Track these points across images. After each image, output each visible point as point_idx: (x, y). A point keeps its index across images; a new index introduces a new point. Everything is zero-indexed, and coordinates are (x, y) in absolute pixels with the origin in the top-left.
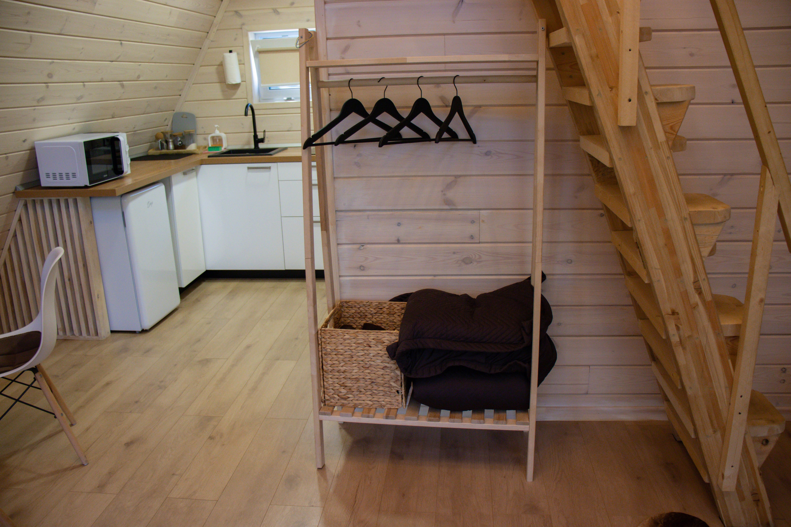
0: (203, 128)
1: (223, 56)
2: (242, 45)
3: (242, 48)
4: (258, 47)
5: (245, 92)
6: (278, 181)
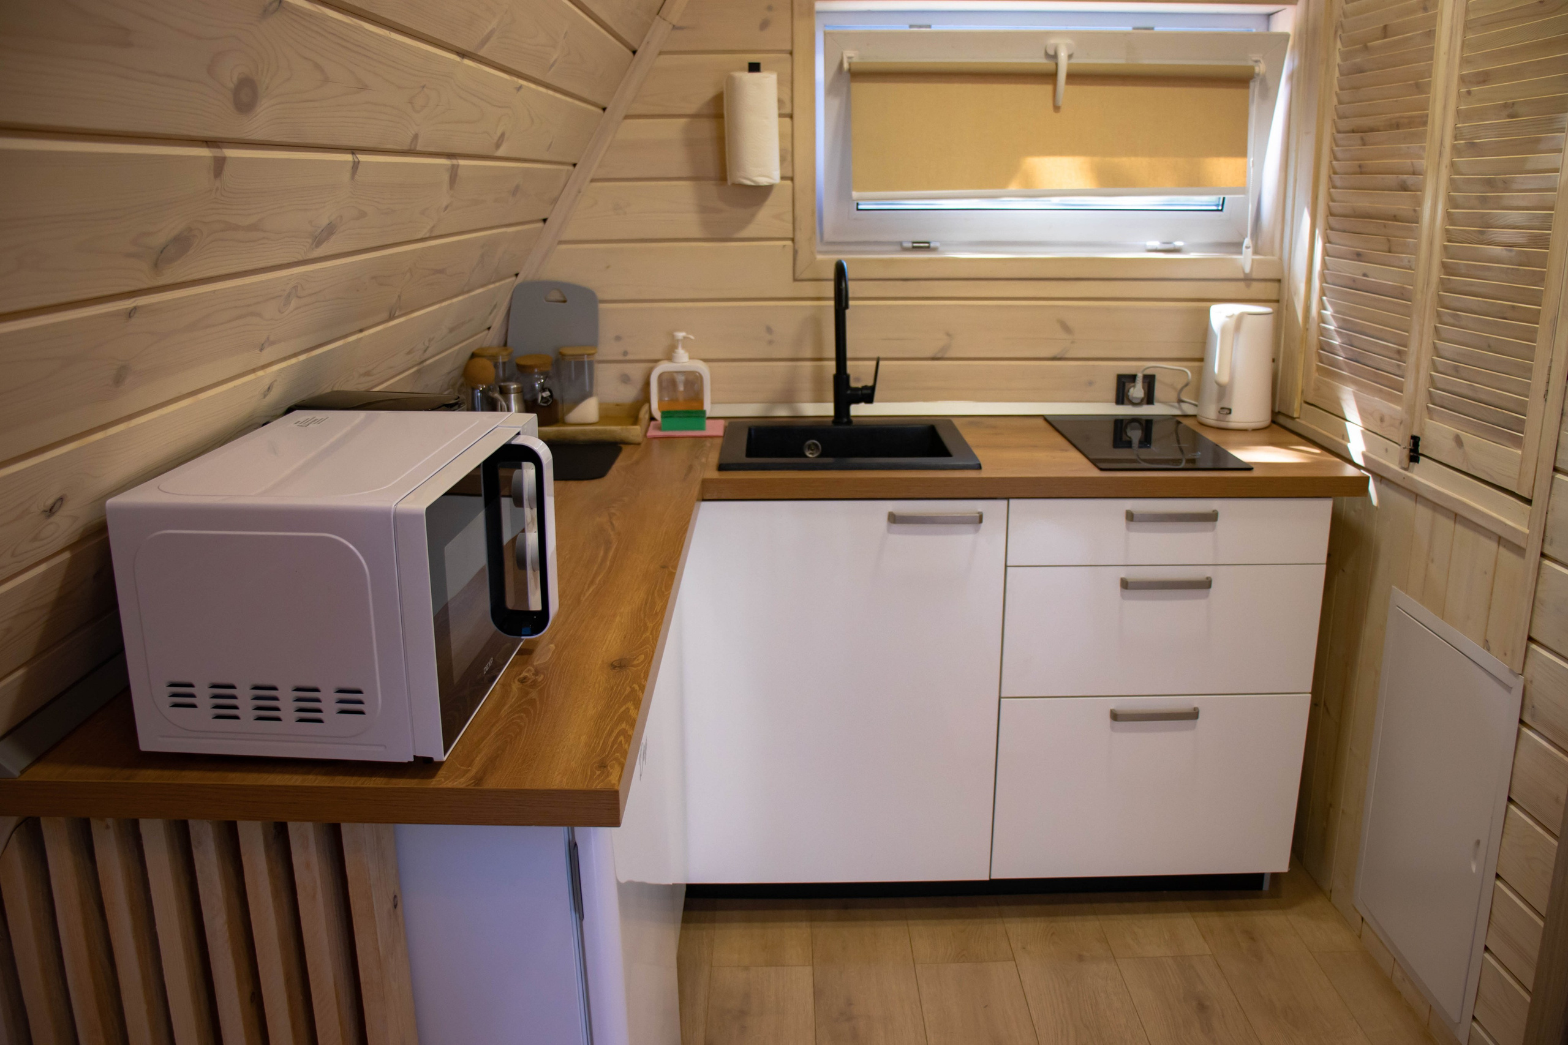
0: (618, 338)
1: (731, 82)
2: (789, 47)
3: (788, 56)
4: (849, 58)
5: (789, 217)
6: (1006, 566)
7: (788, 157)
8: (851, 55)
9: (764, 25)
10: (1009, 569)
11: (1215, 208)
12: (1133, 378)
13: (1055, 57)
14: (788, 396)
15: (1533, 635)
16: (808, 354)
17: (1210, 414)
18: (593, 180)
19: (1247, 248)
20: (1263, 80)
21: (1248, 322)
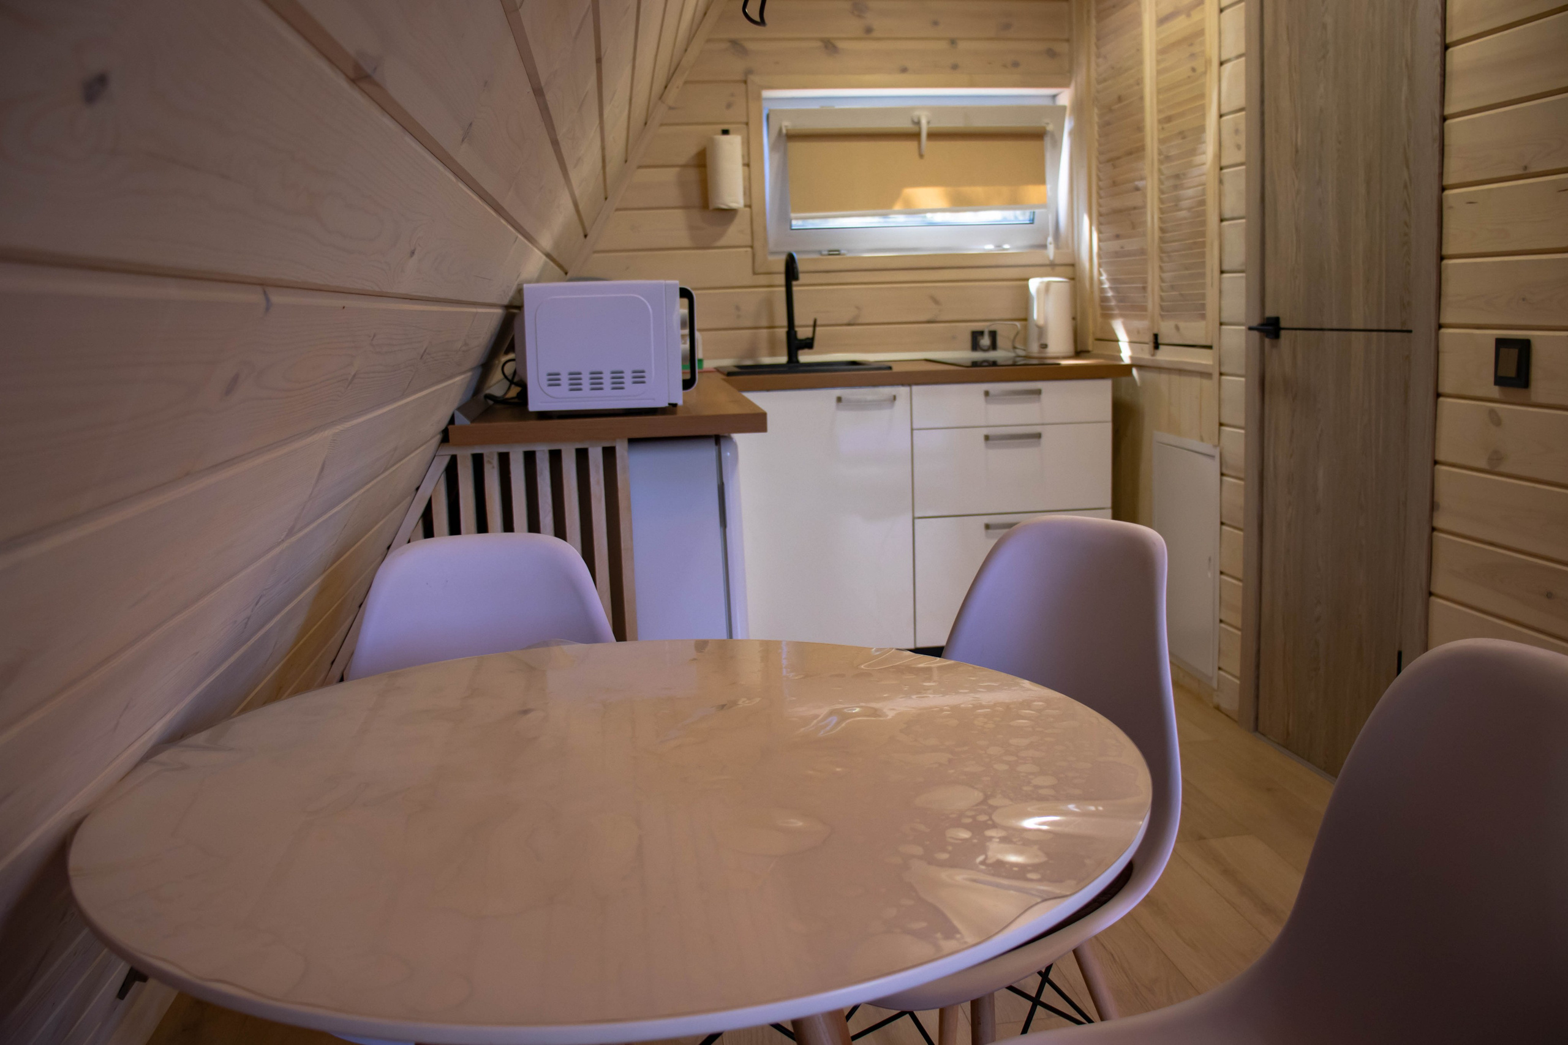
1: (712, 142)
2: (744, 120)
3: (745, 126)
4: (786, 126)
5: (748, 231)
6: (912, 430)
7: (748, 192)
8: (787, 124)
9: (729, 106)
10: (915, 432)
11: (1028, 222)
12: (981, 333)
13: (918, 123)
14: (752, 352)
15: (1223, 421)
16: (764, 323)
17: (1034, 348)
18: (617, 210)
19: (1051, 244)
20: (1053, 135)
21: (1053, 288)
